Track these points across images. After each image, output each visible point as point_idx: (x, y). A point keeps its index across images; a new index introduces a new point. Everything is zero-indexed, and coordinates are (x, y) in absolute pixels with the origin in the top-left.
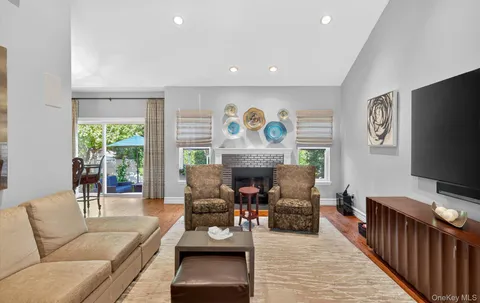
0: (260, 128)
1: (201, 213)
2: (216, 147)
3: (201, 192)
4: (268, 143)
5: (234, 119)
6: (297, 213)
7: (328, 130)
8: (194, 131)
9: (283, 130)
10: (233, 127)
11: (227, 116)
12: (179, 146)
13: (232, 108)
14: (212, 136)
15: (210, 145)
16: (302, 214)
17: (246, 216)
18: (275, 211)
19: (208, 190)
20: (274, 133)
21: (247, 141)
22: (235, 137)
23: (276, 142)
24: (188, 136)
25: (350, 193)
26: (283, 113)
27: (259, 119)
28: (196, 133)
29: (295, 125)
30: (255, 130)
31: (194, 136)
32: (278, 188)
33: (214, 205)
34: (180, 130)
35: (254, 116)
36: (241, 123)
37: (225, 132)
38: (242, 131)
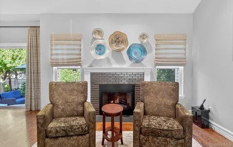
0: (123, 49)
1: (57, 138)
2: (85, 66)
3: (63, 110)
4: (131, 63)
5: (101, 42)
6: (167, 136)
7: (183, 51)
8: (65, 52)
9: (144, 51)
10: (100, 49)
11: (94, 39)
12: (53, 65)
13: (99, 32)
14: (82, 56)
15: (80, 65)
16: (172, 137)
17: (109, 137)
18: (141, 133)
19: (71, 107)
20: (136, 54)
21: (112, 60)
22: (102, 57)
23: (138, 62)
24: (60, 57)
25: (206, 107)
26: (143, 36)
27: (122, 42)
28: (68, 54)
29: (154, 47)
30: (119, 51)
31: (66, 57)
32: (142, 105)
33: (72, 127)
34: (54, 52)
35: (118, 39)
36: (107, 45)
37: (93, 52)
38: (108, 52)
